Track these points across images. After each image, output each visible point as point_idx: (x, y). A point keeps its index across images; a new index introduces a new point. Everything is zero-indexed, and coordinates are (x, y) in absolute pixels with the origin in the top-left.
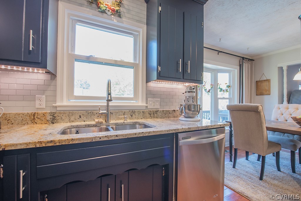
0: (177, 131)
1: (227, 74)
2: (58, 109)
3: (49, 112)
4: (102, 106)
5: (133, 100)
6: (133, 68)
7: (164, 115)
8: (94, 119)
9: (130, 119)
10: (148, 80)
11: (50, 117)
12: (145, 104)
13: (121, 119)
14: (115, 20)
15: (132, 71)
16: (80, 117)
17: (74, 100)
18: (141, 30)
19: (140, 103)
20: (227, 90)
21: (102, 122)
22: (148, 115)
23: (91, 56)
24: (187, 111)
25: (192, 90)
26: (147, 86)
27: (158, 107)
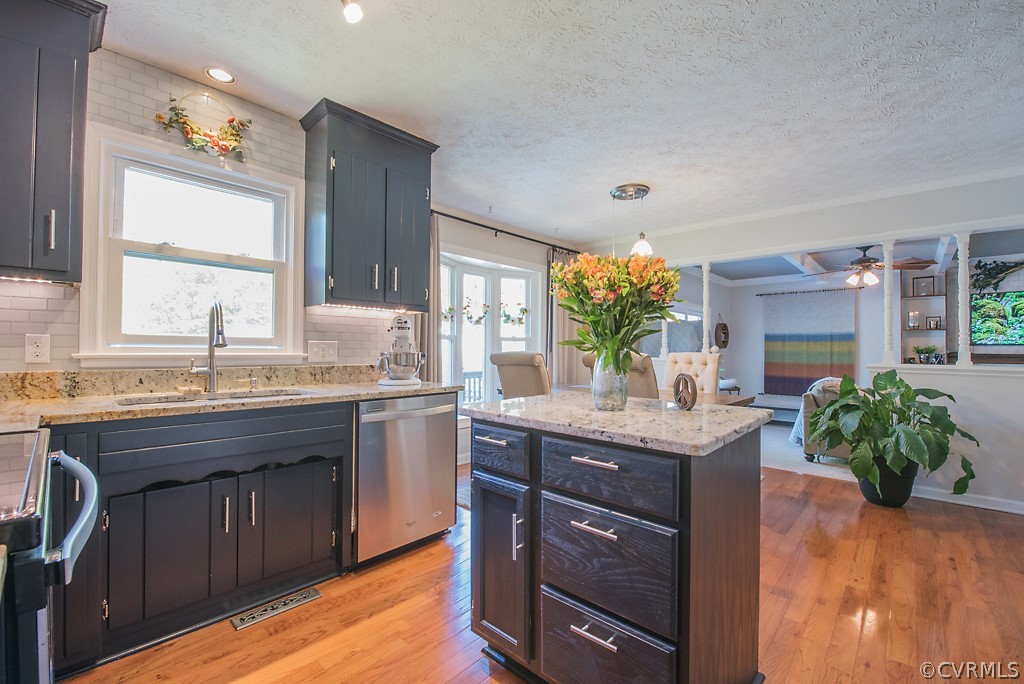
0: (357, 398)
1: (522, 282)
2: (83, 364)
3: (62, 371)
4: (197, 358)
5: (272, 345)
6: (272, 273)
7: (347, 376)
8: (176, 385)
9: (264, 385)
10: (308, 301)
11: (64, 383)
12: (301, 354)
13: (243, 385)
14: (227, 167)
15: (268, 279)
16: (141, 382)
17: (123, 343)
18: (292, 190)
19: (290, 350)
20: (520, 319)
21: (199, 391)
22: (309, 376)
23: (165, 243)
24: (392, 366)
25: (404, 325)
26: (305, 314)
27: (334, 358)
